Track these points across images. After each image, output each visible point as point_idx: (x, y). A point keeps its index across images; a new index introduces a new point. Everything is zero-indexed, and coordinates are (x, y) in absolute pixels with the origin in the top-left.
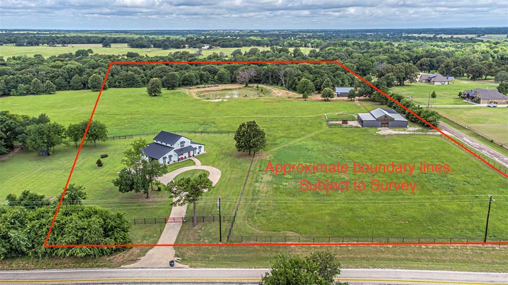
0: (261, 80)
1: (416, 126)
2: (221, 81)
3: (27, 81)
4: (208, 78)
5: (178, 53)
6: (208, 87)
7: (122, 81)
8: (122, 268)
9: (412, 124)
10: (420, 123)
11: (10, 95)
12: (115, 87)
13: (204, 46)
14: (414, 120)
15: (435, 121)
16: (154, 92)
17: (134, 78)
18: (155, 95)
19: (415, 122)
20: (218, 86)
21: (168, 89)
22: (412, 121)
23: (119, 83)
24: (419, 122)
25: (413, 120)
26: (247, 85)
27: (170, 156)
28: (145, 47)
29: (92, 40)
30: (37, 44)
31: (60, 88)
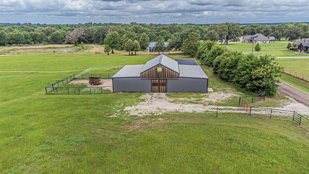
1: (229, 89)
9: (222, 84)
10: (238, 82)
14: (226, 77)
15: (271, 77)
19: (226, 80)
22: (222, 79)
24: (234, 80)
25: (223, 75)
26: (76, 45)
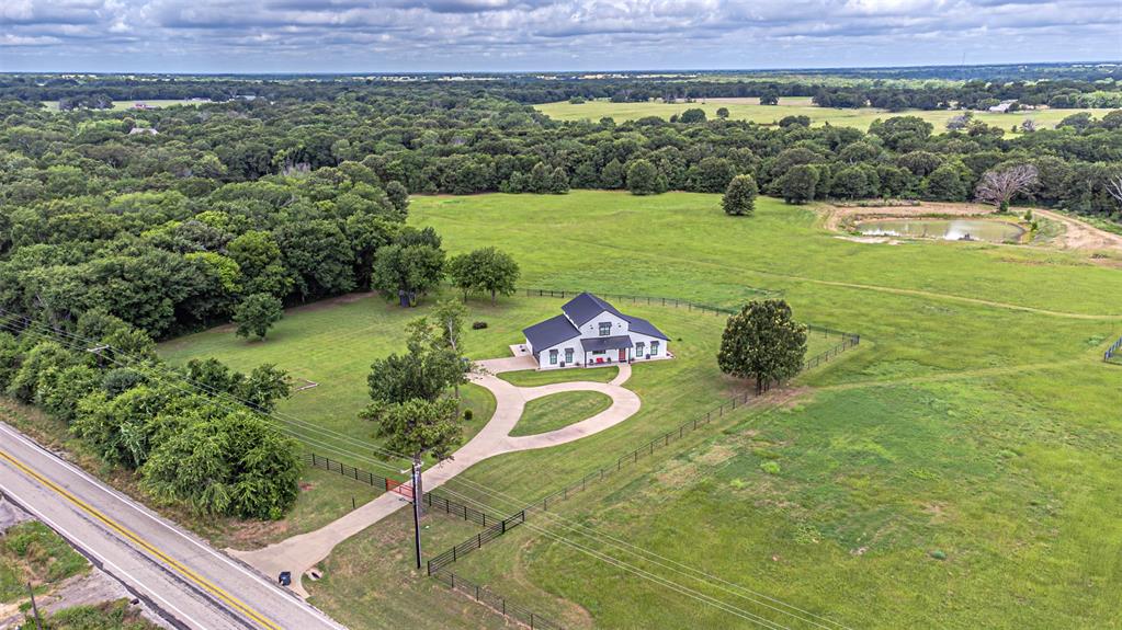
0: (1058, 199)
2: (937, 193)
3: (526, 167)
4: (904, 184)
5: (895, 120)
6: (891, 205)
7: (699, 177)
8: (226, 554)
11: (498, 191)
12: (684, 189)
13: (996, 105)
16: (737, 206)
17: (727, 173)
18: (738, 214)
20: (918, 205)
21: (789, 202)
23: (694, 181)
26: (1002, 210)
27: (570, 352)
28: (848, 105)
29: (749, 90)
30: (645, 99)
31: (584, 184)
